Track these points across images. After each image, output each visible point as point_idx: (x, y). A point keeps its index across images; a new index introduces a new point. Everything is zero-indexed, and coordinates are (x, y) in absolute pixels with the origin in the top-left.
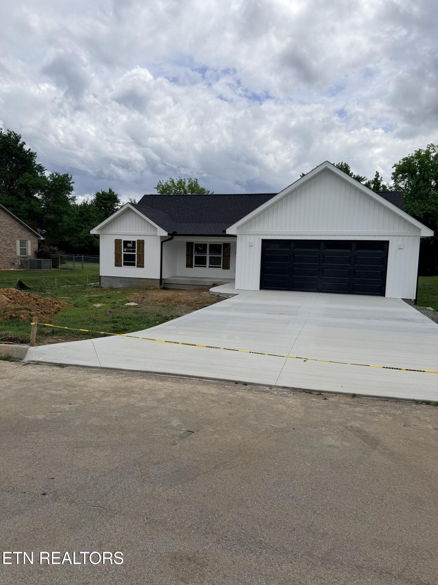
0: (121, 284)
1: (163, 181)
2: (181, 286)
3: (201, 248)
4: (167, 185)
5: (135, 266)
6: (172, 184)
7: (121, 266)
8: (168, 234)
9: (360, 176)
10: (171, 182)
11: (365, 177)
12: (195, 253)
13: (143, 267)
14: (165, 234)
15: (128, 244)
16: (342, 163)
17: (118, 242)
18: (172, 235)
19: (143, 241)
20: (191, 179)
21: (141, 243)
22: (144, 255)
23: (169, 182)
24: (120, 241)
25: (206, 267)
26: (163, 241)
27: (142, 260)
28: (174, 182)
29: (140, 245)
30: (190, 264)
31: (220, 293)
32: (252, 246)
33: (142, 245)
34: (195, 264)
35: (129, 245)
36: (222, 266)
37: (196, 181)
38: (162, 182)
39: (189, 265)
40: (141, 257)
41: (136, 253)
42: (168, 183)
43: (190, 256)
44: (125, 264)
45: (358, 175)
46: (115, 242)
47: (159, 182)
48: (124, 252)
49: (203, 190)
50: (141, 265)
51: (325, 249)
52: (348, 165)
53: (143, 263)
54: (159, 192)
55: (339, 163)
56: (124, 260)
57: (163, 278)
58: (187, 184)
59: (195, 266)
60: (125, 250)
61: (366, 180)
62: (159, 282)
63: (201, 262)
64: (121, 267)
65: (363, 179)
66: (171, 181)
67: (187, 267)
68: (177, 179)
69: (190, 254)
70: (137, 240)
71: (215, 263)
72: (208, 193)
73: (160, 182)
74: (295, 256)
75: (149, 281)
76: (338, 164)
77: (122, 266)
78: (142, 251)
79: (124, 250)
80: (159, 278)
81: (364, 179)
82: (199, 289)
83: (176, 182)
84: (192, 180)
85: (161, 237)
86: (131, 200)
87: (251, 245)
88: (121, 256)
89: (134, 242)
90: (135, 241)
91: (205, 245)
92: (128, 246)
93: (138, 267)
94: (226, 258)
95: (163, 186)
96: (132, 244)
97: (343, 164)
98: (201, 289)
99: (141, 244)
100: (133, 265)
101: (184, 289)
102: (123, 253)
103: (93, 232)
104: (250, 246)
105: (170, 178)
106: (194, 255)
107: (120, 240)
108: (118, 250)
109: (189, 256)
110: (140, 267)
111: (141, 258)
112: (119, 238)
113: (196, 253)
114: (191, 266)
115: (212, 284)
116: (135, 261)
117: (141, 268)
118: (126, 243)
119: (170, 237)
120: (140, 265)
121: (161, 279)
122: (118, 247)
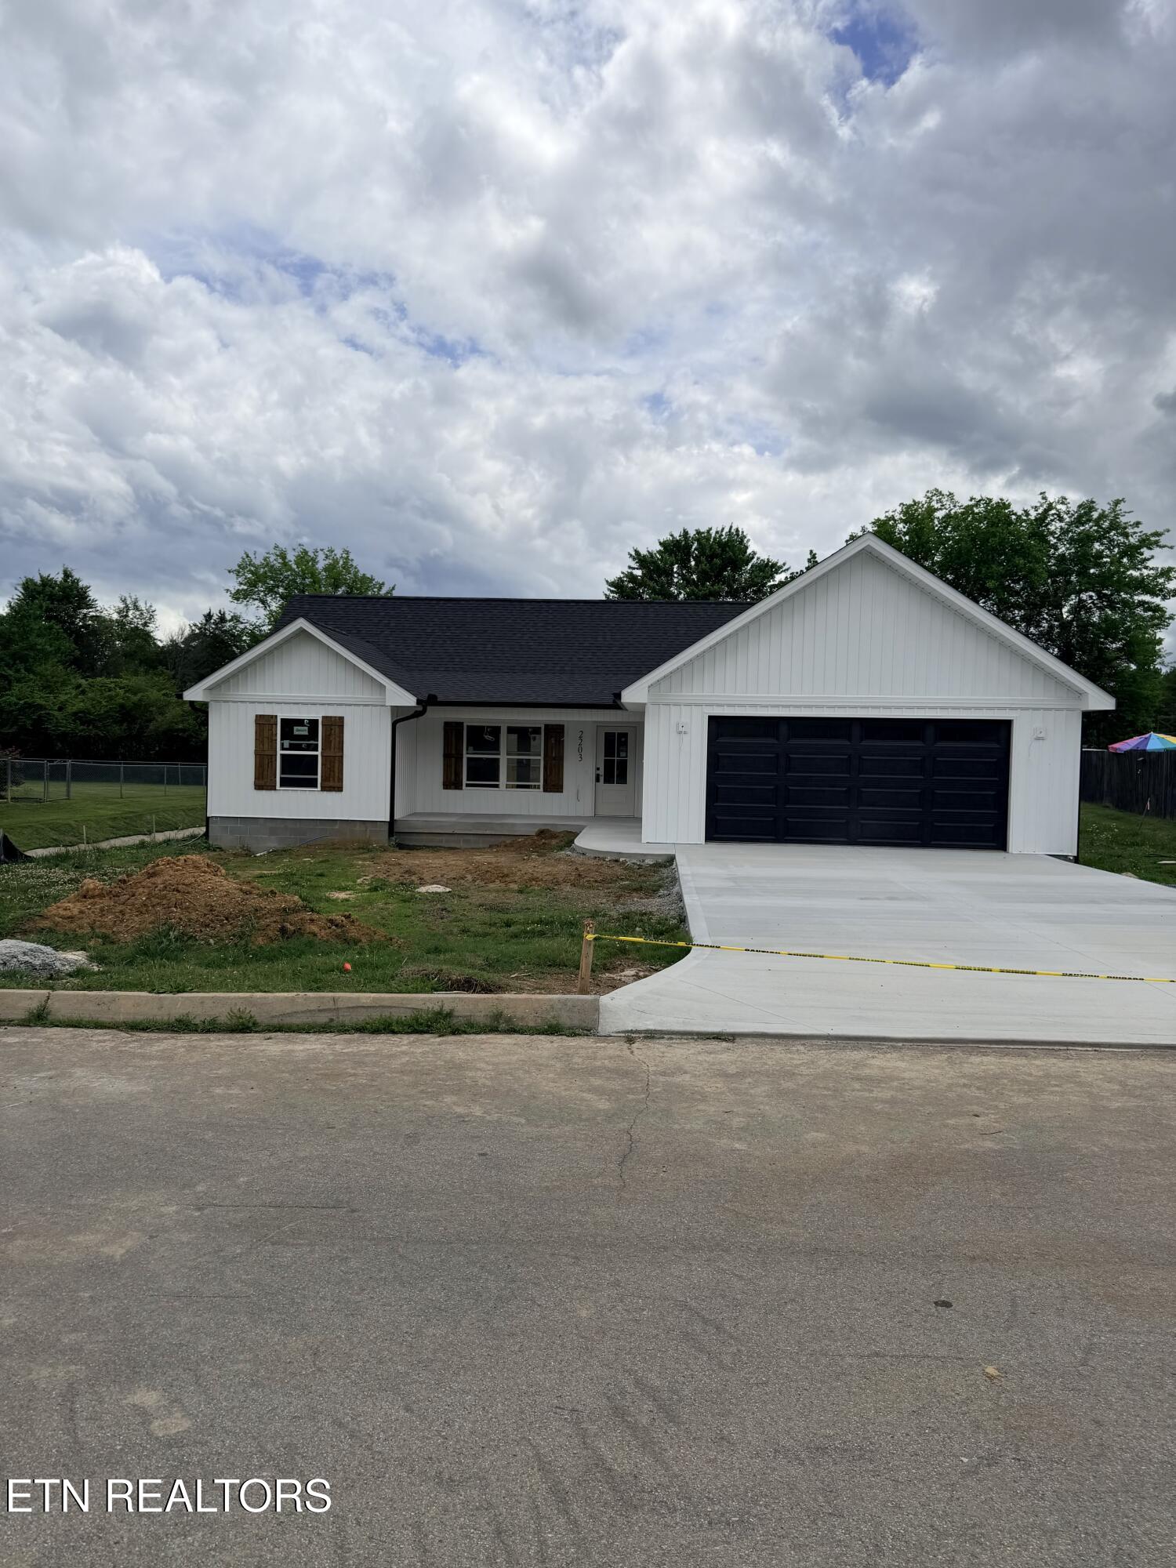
0: (273, 837)
1: (255, 554)
2: (444, 838)
3: (486, 738)
4: (267, 564)
5: (316, 787)
6: (280, 561)
7: (273, 788)
8: (419, 702)
9: (774, 560)
10: (277, 555)
11: (784, 564)
12: (467, 749)
13: (340, 789)
14: (409, 700)
15: (295, 728)
16: (731, 527)
17: (264, 723)
18: (427, 702)
19: (341, 719)
20: (332, 551)
21: (335, 726)
22: (342, 757)
23: (272, 558)
24: (272, 721)
25: (497, 786)
26: (400, 718)
27: (336, 771)
28: (286, 557)
29: (331, 729)
30: (456, 780)
31: (620, 854)
32: (685, 733)
33: (337, 729)
34: (467, 780)
35: (298, 730)
36: (541, 783)
37: (344, 555)
38: (251, 555)
39: (452, 782)
40: (334, 762)
41: (319, 753)
42: (271, 560)
43: (453, 759)
44: (285, 783)
45: (768, 559)
46: (256, 724)
47: (245, 556)
48: (283, 749)
49: (366, 581)
50: (334, 783)
51: (862, 740)
52: (743, 532)
53: (341, 780)
54: (241, 584)
55: (723, 529)
56: (283, 772)
57: (395, 818)
58: (321, 564)
59: (467, 785)
60: (287, 743)
61: (787, 570)
62: (386, 828)
63: (484, 774)
64: (273, 792)
65: (781, 567)
66: (278, 553)
67: (444, 789)
68: (294, 550)
69: (453, 752)
70: (323, 717)
71: (522, 776)
72: (380, 589)
73: (248, 556)
74: (791, 756)
75: (358, 828)
76: (720, 529)
77: (275, 789)
78: (337, 746)
79: (282, 745)
80: (388, 820)
81: (784, 569)
82: (506, 846)
83: (291, 557)
84: (335, 552)
85: (395, 709)
86: (124, 601)
87: (681, 729)
88: (274, 760)
89: (313, 723)
90: (317, 720)
91: (495, 731)
92: (296, 733)
93: (324, 789)
94: (554, 762)
95: (253, 565)
96: (306, 728)
97: (732, 531)
98: (511, 845)
99: (333, 727)
100: (312, 784)
101: (453, 845)
102: (279, 752)
103: (195, 694)
104: (680, 733)
105: (276, 547)
106: (465, 756)
107: (272, 716)
108: (266, 746)
109: (451, 758)
110: (330, 791)
111: (334, 767)
112: (267, 711)
113: (471, 748)
114: (458, 786)
115: (536, 830)
116: (317, 774)
117: (334, 793)
118: (287, 724)
119: (420, 708)
120: (331, 784)
121: (392, 822)
122: (266, 735)
